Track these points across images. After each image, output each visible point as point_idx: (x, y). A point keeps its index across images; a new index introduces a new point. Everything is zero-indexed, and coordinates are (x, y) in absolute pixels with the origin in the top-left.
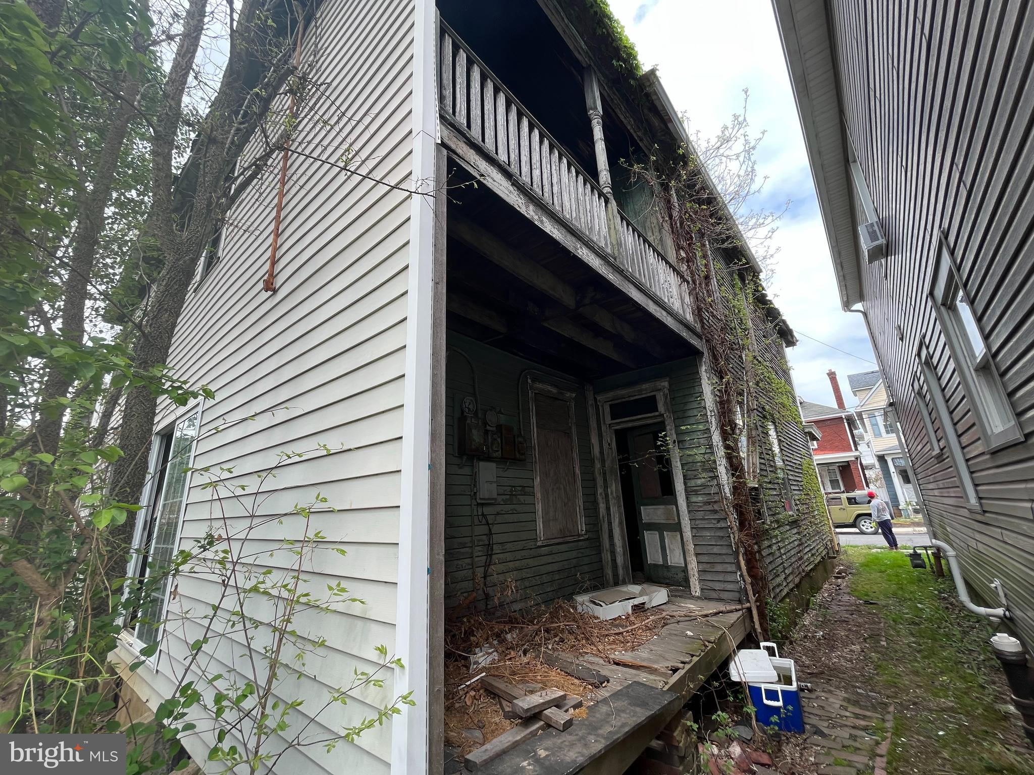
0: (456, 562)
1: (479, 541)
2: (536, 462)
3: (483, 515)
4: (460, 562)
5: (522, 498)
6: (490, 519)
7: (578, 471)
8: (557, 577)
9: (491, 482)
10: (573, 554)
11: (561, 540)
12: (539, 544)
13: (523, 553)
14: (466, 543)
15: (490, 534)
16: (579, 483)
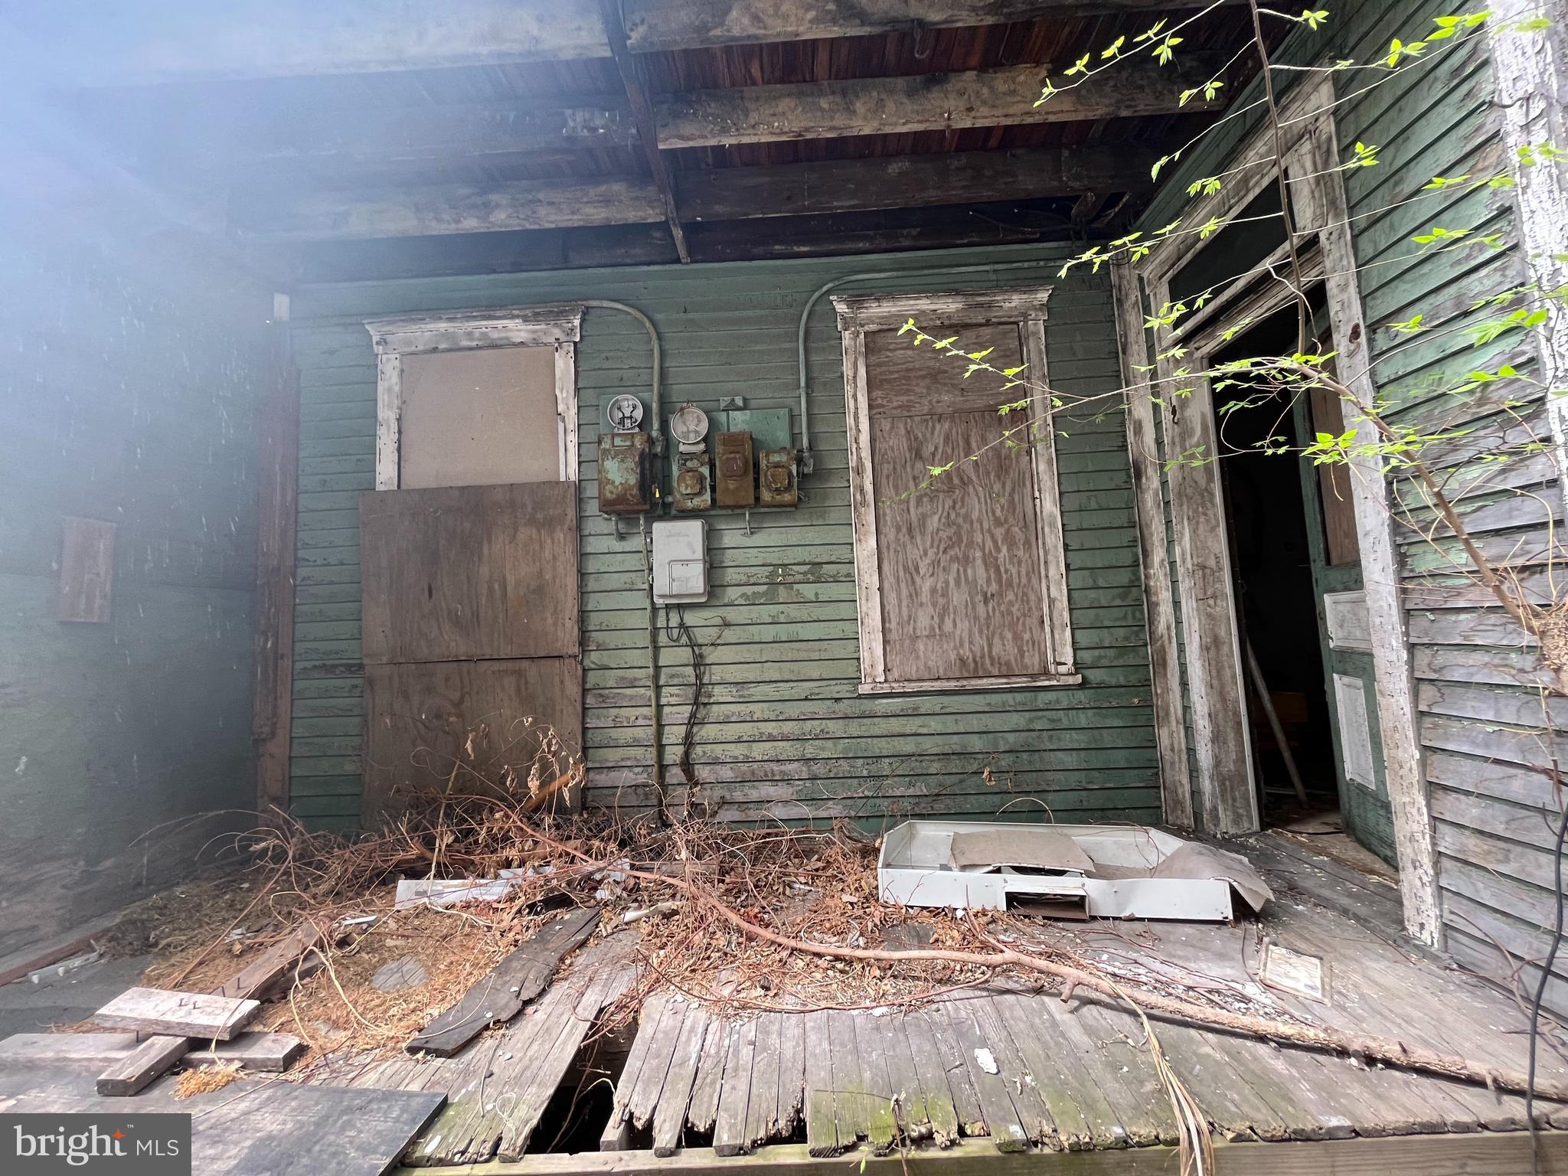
0: (614, 711)
1: (672, 676)
2: (864, 503)
3: (682, 625)
4: (624, 712)
5: (808, 591)
6: (702, 636)
7: (1049, 506)
8: (935, 767)
9: (685, 562)
10: (1017, 720)
11: (951, 685)
12: (865, 689)
13: (809, 707)
14: (636, 679)
15: (699, 663)
16: (1054, 539)
